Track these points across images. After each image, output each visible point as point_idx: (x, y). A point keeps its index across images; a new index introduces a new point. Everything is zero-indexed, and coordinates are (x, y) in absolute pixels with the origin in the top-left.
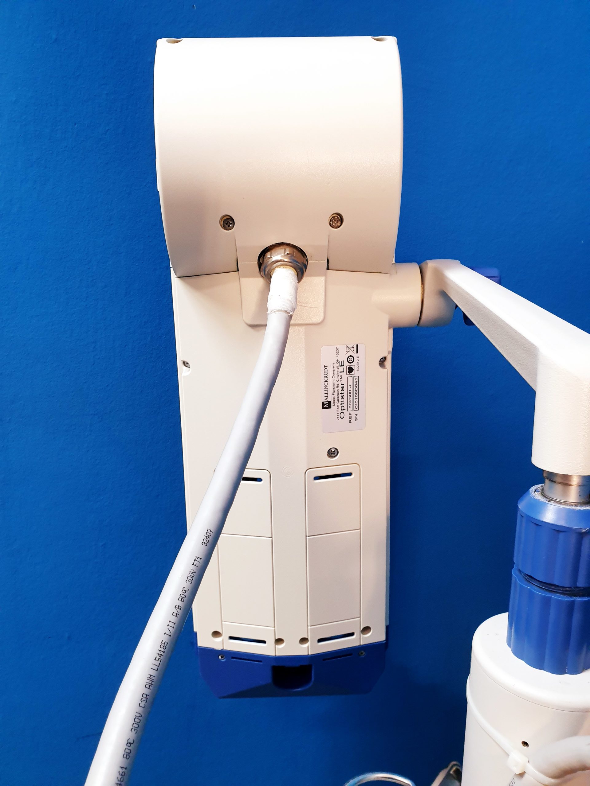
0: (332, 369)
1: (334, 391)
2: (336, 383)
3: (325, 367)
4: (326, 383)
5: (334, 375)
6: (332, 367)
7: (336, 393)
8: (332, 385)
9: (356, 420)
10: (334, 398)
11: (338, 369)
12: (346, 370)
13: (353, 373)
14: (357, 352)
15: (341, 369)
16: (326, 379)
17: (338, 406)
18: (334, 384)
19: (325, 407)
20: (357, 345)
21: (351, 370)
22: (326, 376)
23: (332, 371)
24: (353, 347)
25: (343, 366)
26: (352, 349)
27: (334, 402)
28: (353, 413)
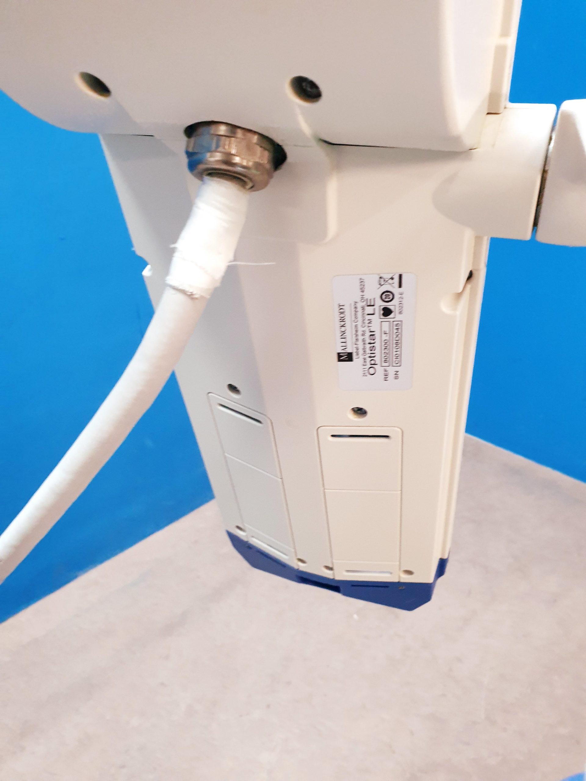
0: (353, 310)
1: (357, 340)
2: (360, 329)
3: (341, 307)
4: (343, 329)
5: (356, 318)
6: (353, 307)
7: (360, 343)
8: (354, 332)
9: (396, 378)
10: (357, 349)
11: (363, 309)
12: (379, 312)
13: (392, 316)
14: (400, 286)
15: (369, 310)
16: (342, 323)
17: (365, 359)
18: (357, 331)
19: (342, 359)
20: (400, 276)
21: (387, 312)
22: (343, 318)
23: (353, 313)
24: (392, 278)
25: (373, 306)
26: (390, 281)
27: (358, 354)
28: (391, 371)
